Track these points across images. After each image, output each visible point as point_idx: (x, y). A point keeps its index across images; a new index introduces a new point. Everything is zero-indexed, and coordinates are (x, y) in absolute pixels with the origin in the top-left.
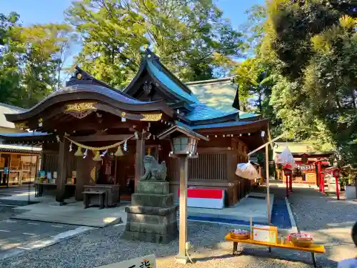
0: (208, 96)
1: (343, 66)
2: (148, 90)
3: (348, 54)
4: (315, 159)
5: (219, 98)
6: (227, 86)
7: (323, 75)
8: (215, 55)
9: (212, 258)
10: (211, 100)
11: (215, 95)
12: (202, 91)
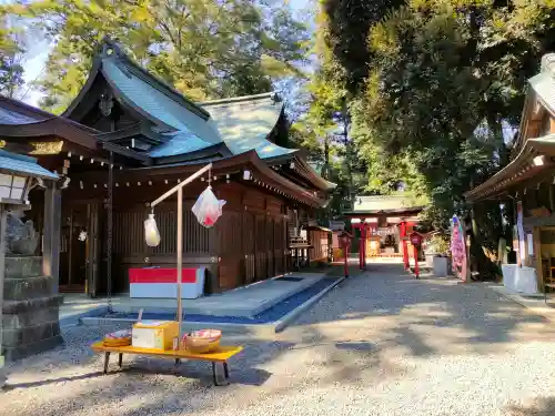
0: (231, 123)
1: (413, 71)
2: (106, 108)
3: (420, 52)
4: (396, 220)
5: (246, 126)
6: (265, 107)
7: (388, 86)
8: (266, 59)
9: (49, 381)
10: (233, 130)
11: (243, 122)
12: (223, 114)
